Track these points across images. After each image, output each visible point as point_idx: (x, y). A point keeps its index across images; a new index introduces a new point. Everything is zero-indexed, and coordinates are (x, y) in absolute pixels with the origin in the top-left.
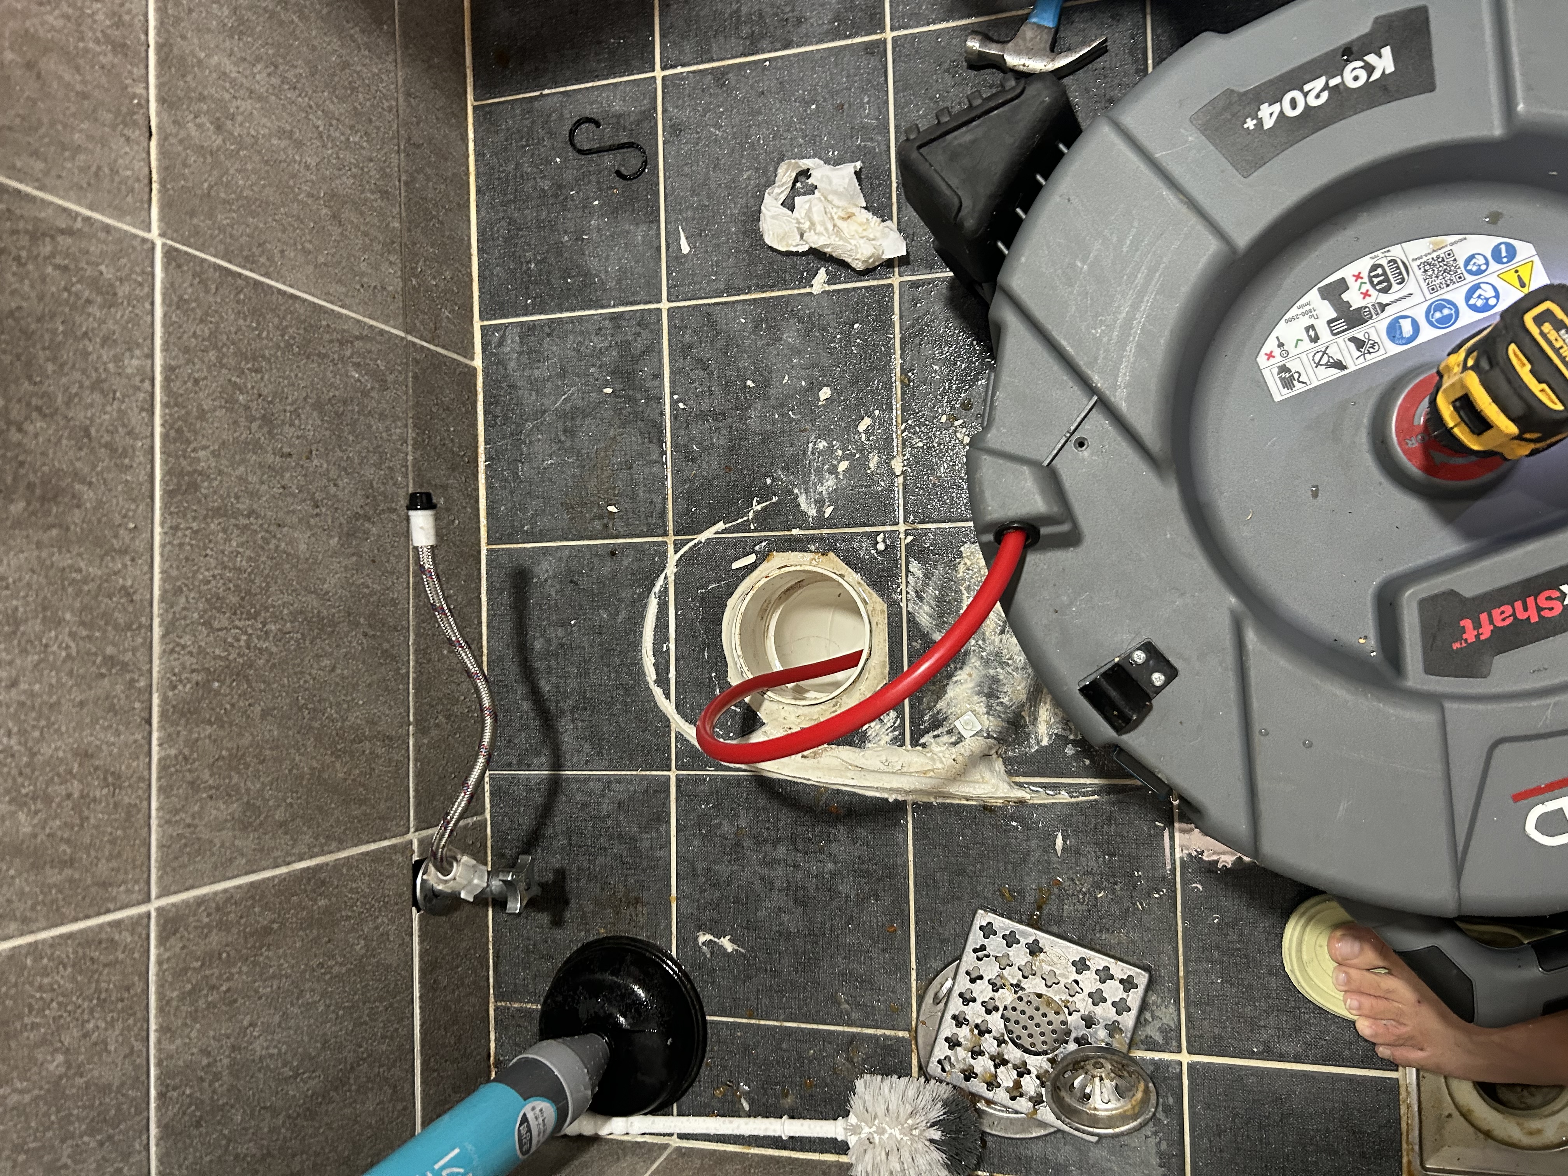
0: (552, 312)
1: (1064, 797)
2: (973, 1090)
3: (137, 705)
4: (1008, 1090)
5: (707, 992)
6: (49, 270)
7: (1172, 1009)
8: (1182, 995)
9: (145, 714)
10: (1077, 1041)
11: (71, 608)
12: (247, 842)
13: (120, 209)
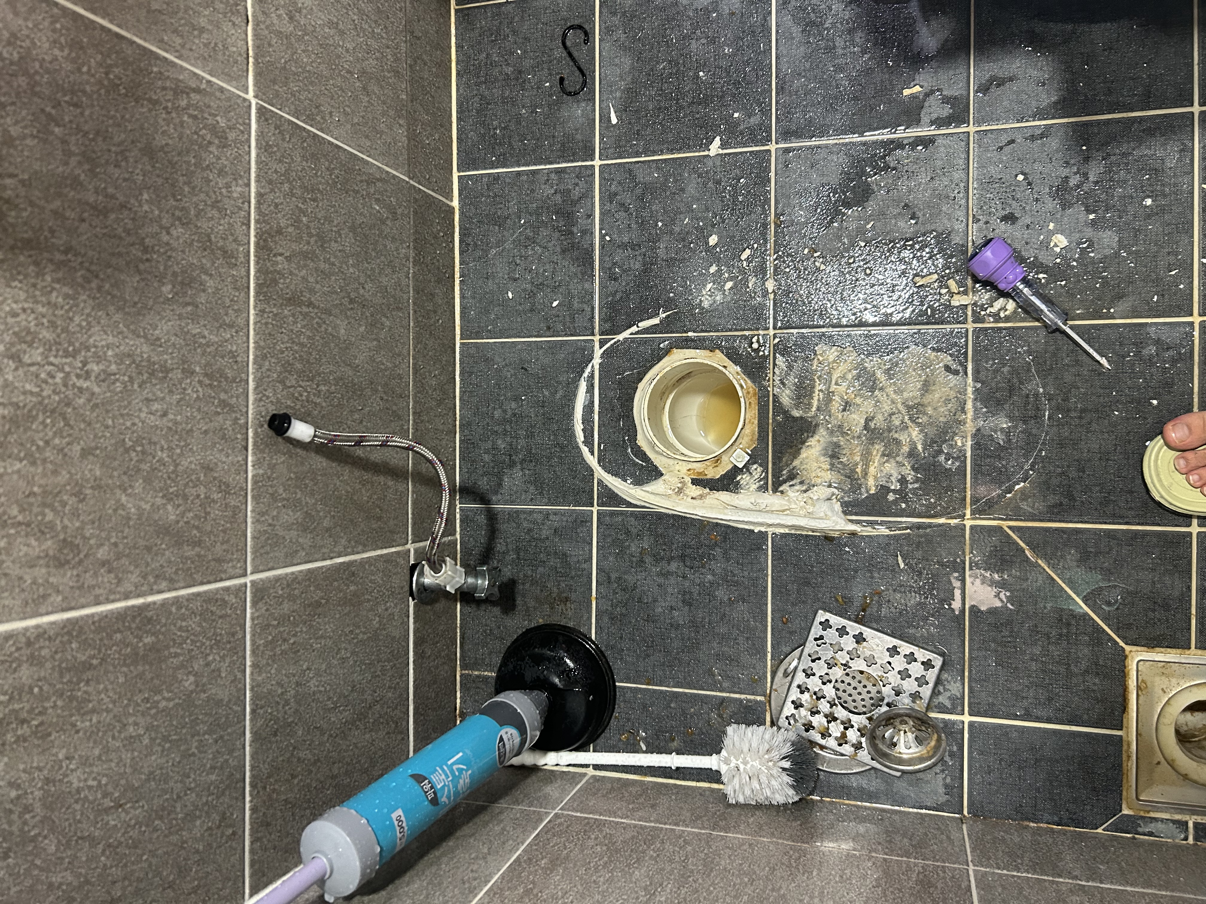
0: (512, 166)
1: (883, 531)
2: (812, 739)
3: (239, 436)
4: (836, 739)
5: (617, 666)
6: (185, 118)
7: (958, 684)
8: (966, 674)
9: (244, 443)
10: (888, 705)
11: (199, 363)
12: (306, 541)
13: (229, 76)
